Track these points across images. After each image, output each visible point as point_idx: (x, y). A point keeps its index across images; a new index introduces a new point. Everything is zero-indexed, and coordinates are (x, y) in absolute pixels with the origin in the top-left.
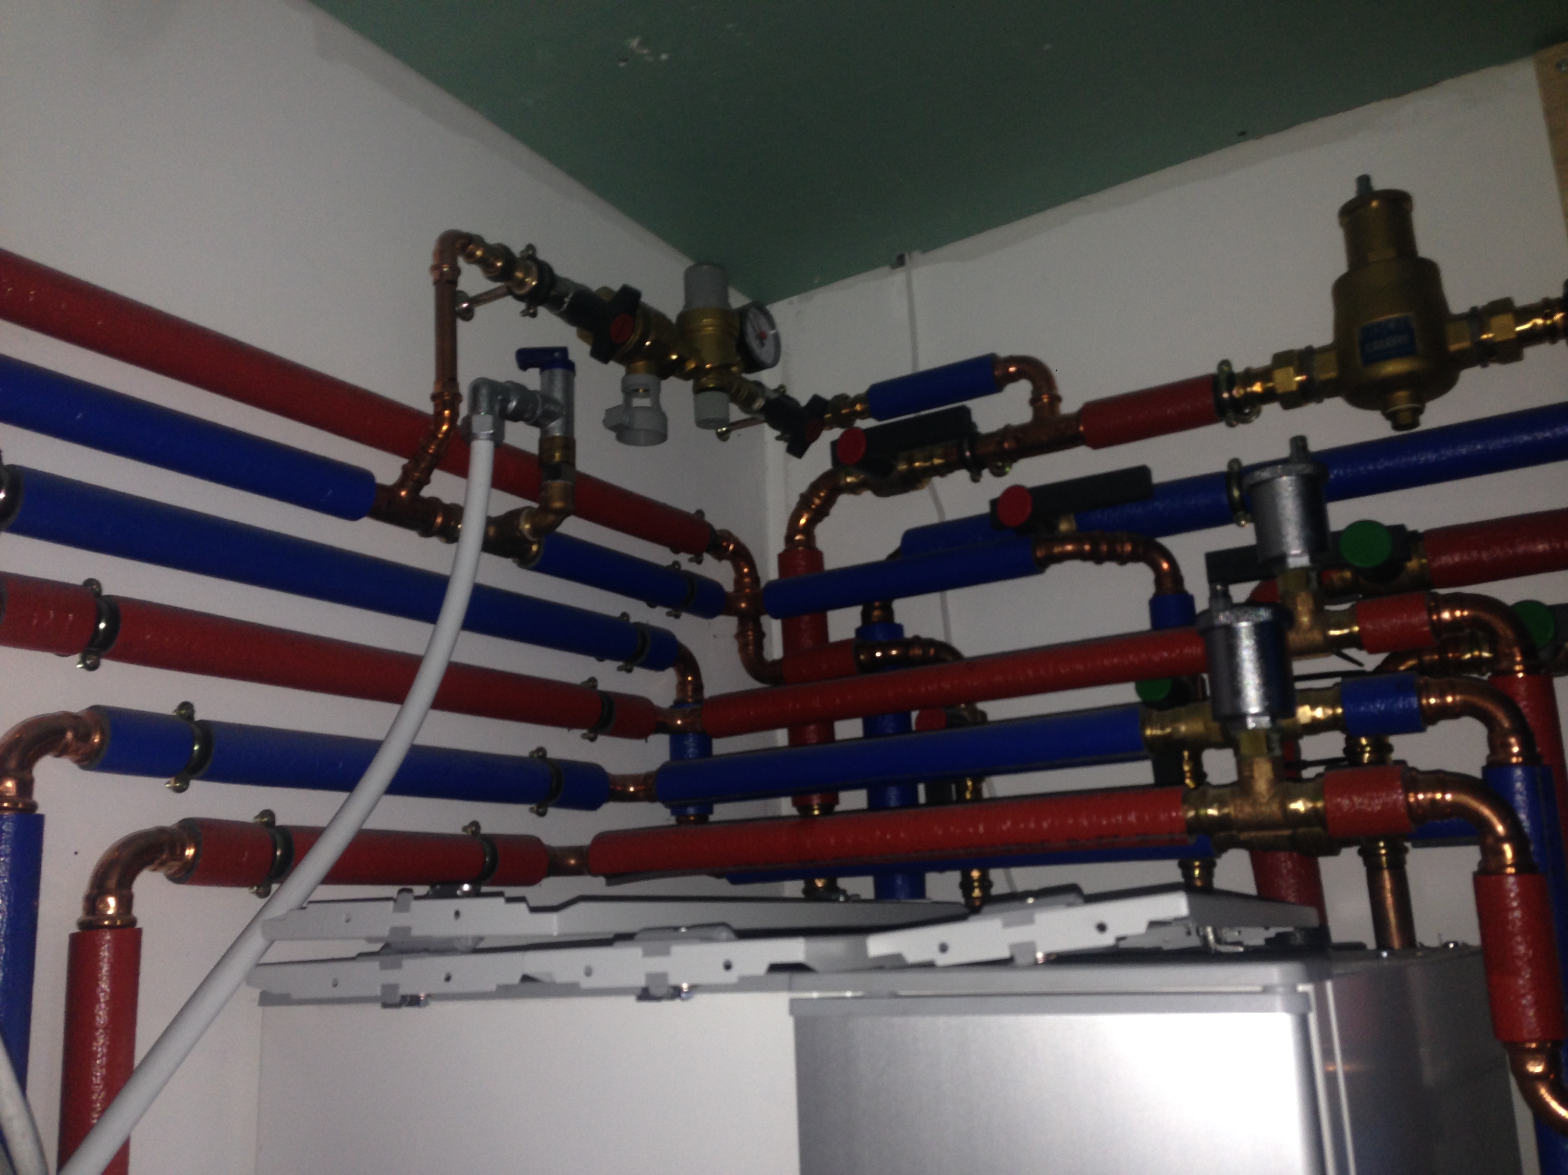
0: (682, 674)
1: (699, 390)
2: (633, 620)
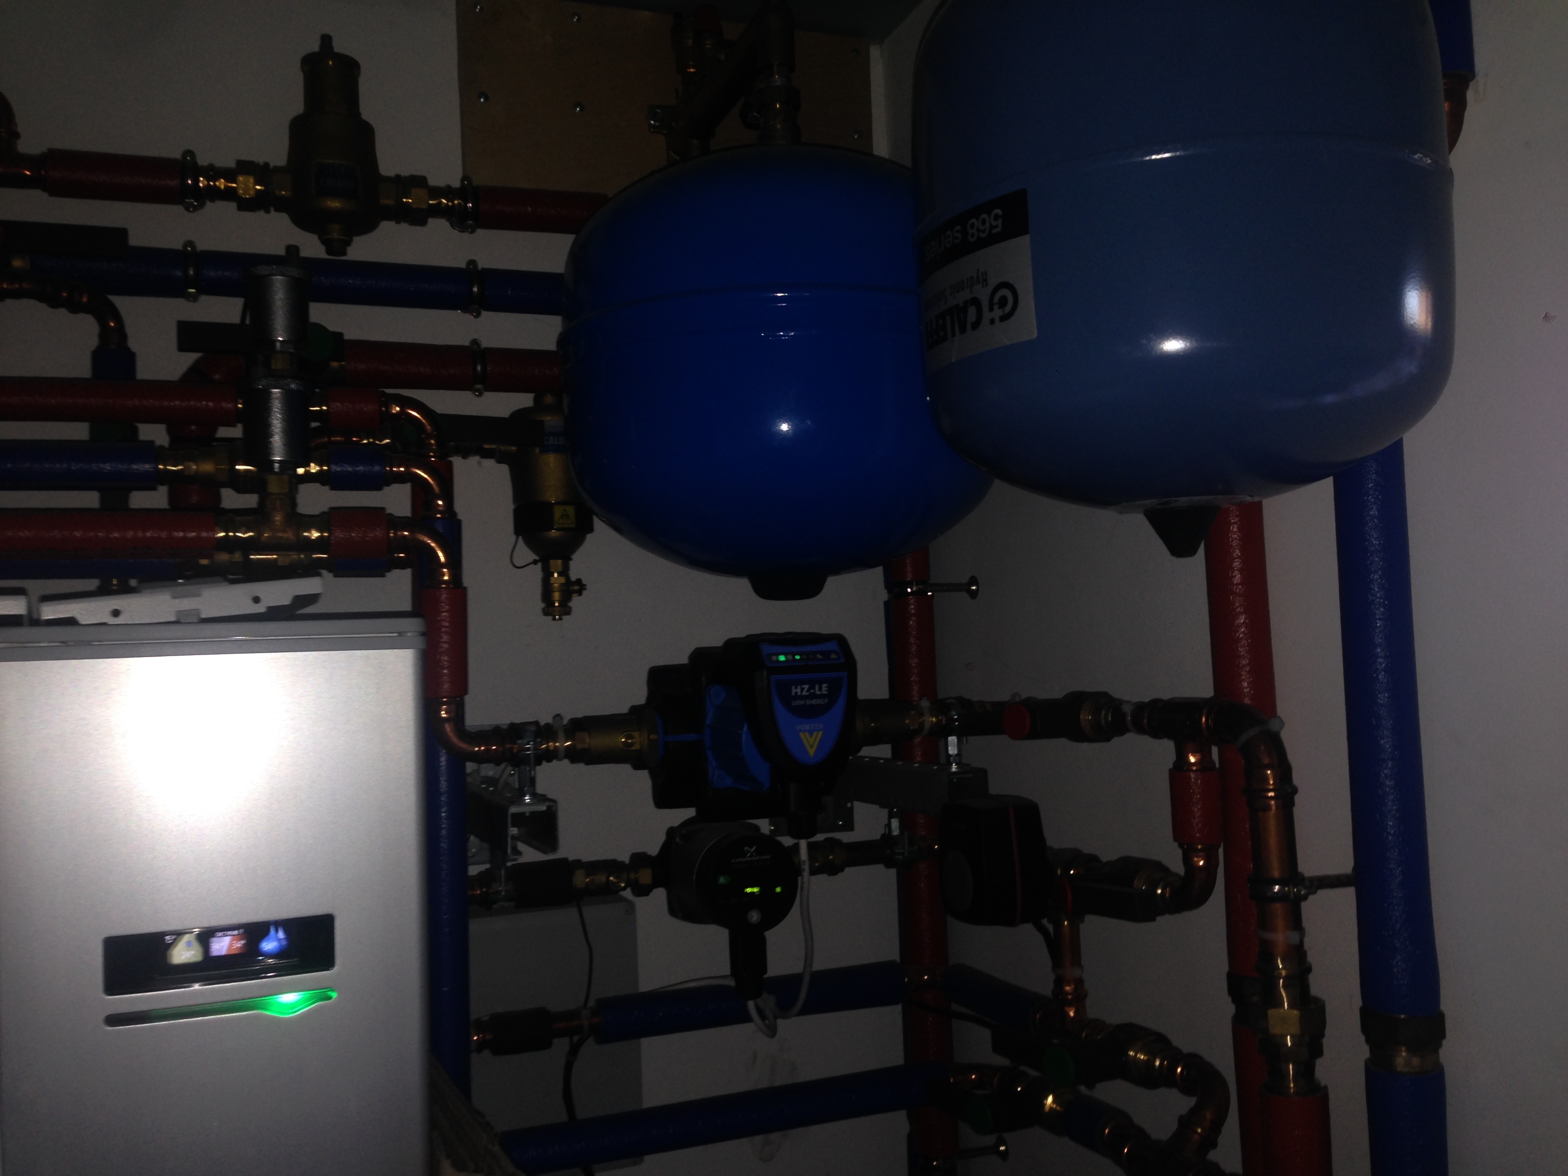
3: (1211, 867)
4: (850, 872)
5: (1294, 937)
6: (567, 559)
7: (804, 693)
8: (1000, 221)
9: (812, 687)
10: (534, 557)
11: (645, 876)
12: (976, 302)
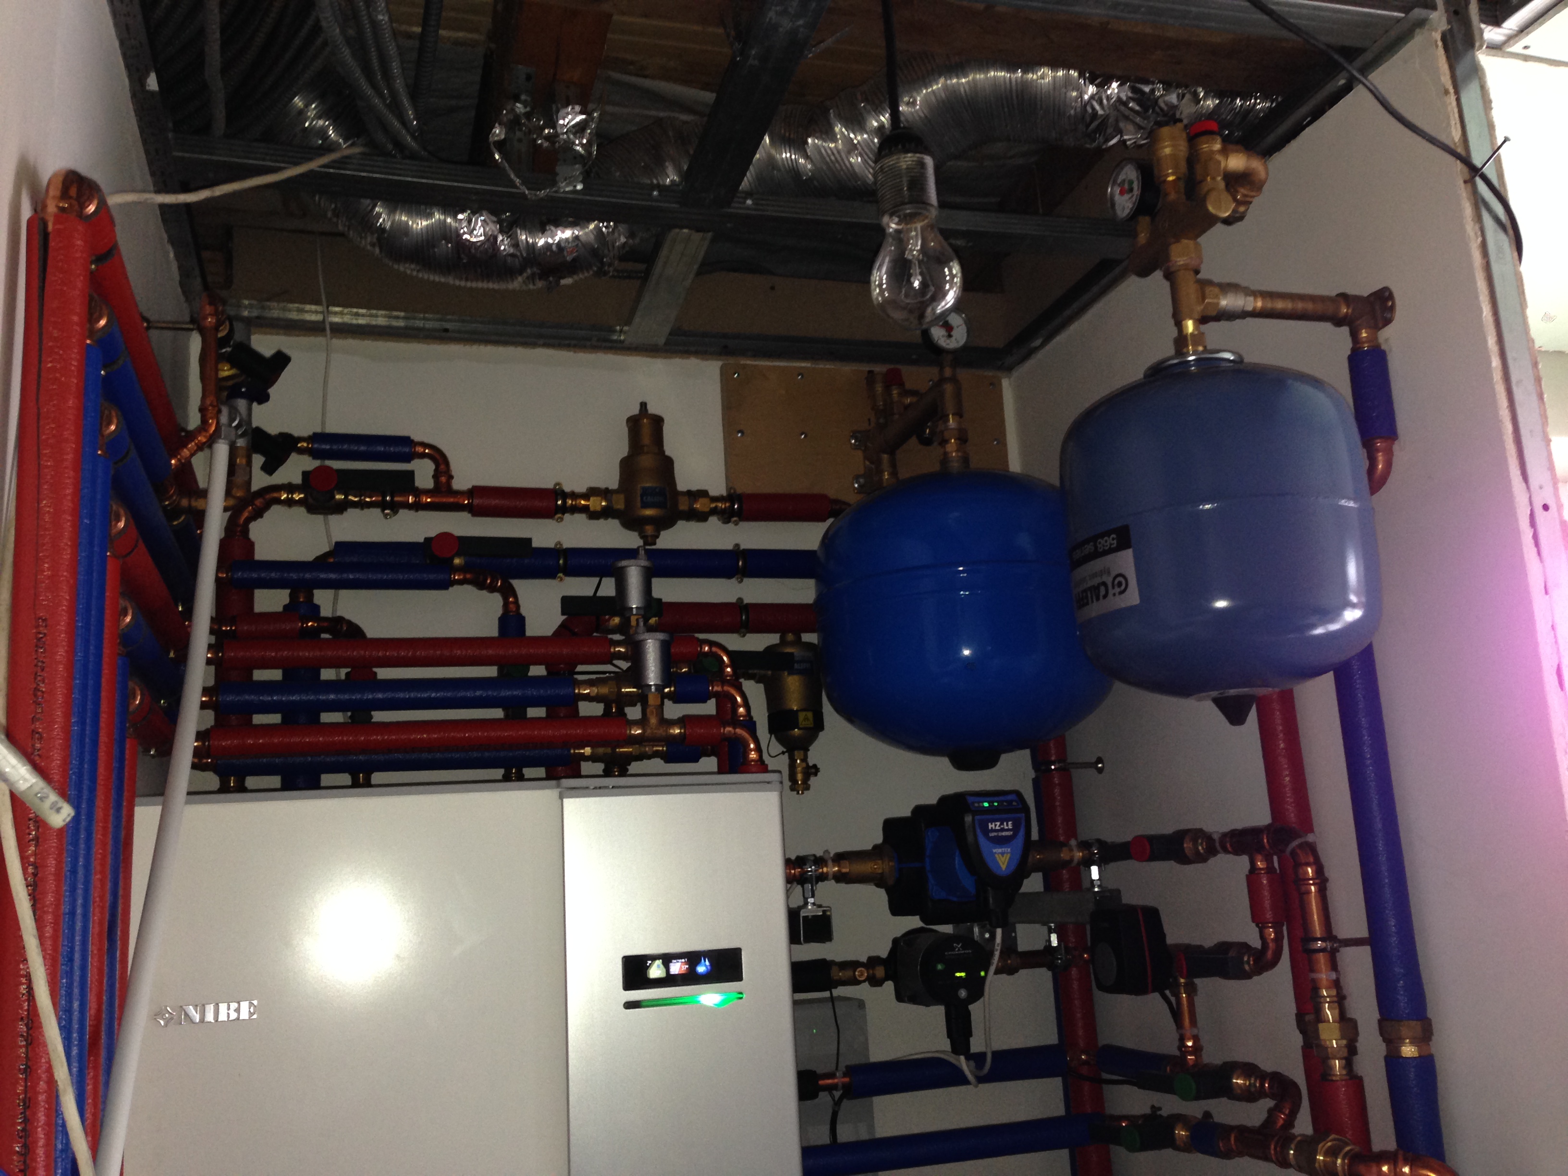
3: (1278, 939)
4: (1023, 973)
5: (1334, 976)
6: (806, 750)
7: (997, 828)
8: (1115, 541)
9: (1002, 824)
10: (782, 749)
11: (880, 972)
12: (1104, 584)
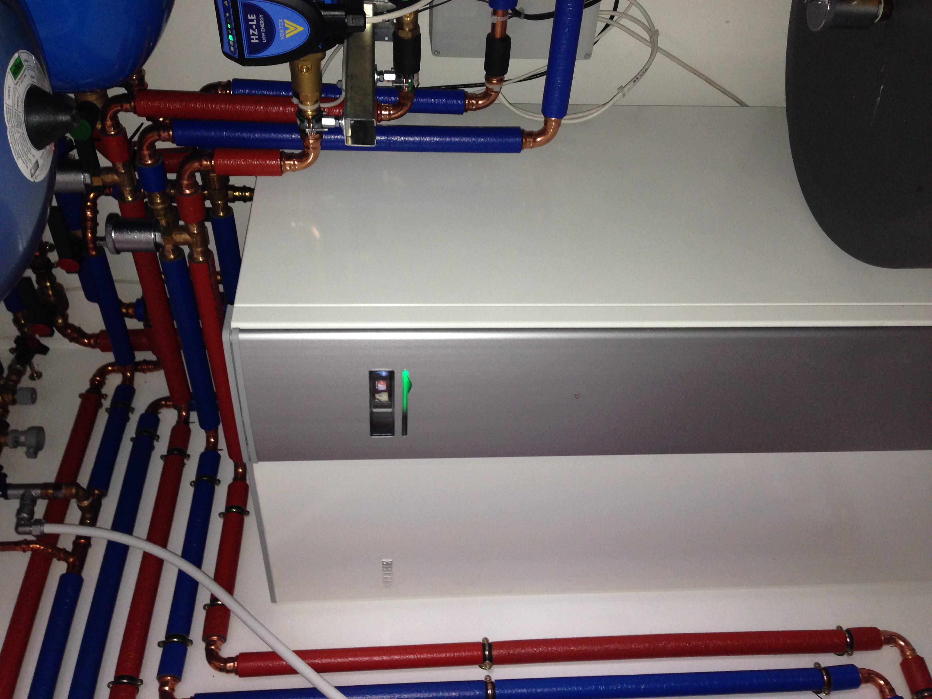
0: (162, 406)
1: (14, 402)
2: (134, 436)
7: (256, 33)
9: (251, 27)
